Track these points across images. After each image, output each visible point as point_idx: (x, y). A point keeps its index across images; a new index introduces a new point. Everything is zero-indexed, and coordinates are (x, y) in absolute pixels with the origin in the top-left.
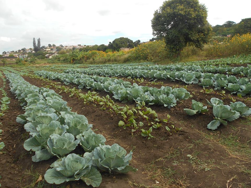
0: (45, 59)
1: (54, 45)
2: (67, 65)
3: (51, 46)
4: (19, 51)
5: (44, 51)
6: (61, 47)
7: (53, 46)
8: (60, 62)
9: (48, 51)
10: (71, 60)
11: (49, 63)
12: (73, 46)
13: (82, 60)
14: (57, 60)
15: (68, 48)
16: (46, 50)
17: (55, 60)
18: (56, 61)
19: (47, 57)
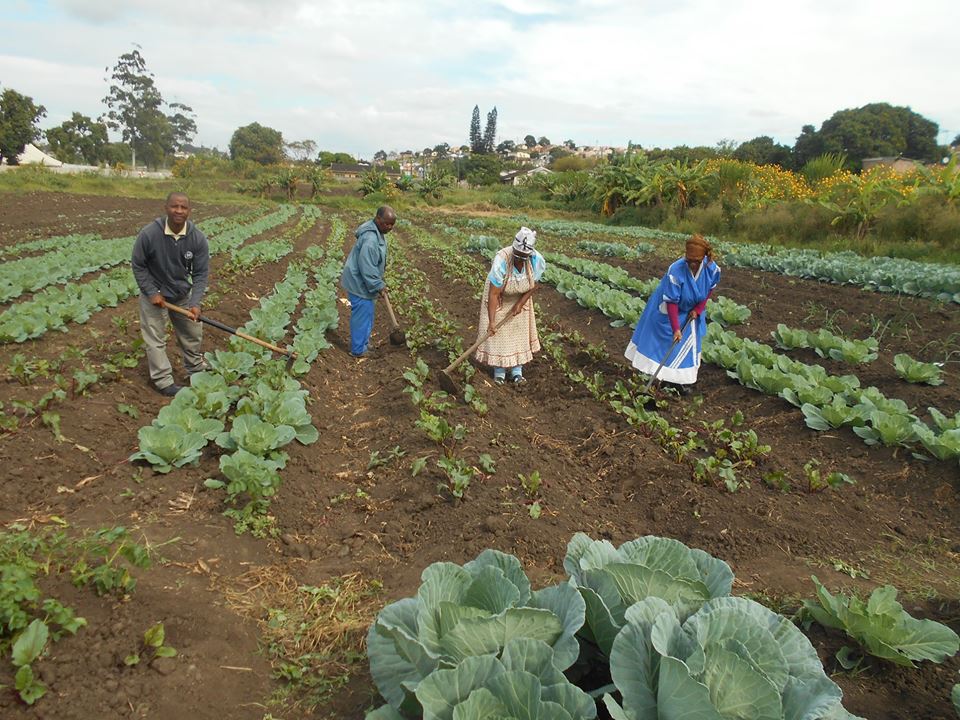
0: (495, 185)
1: (544, 142)
2: (577, 224)
3: (535, 144)
4: (428, 151)
5: (508, 159)
6: (567, 149)
7: (540, 143)
8: (548, 206)
9: (521, 160)
10: (602, 201)
11: (500, 206)
12: (612, 149)
13: (662, 204)
14: (539, 194)
15: (594, 156)
16: (512, 158)
17: (533, 196)
18: (536, 198)
19: (503, 181)
